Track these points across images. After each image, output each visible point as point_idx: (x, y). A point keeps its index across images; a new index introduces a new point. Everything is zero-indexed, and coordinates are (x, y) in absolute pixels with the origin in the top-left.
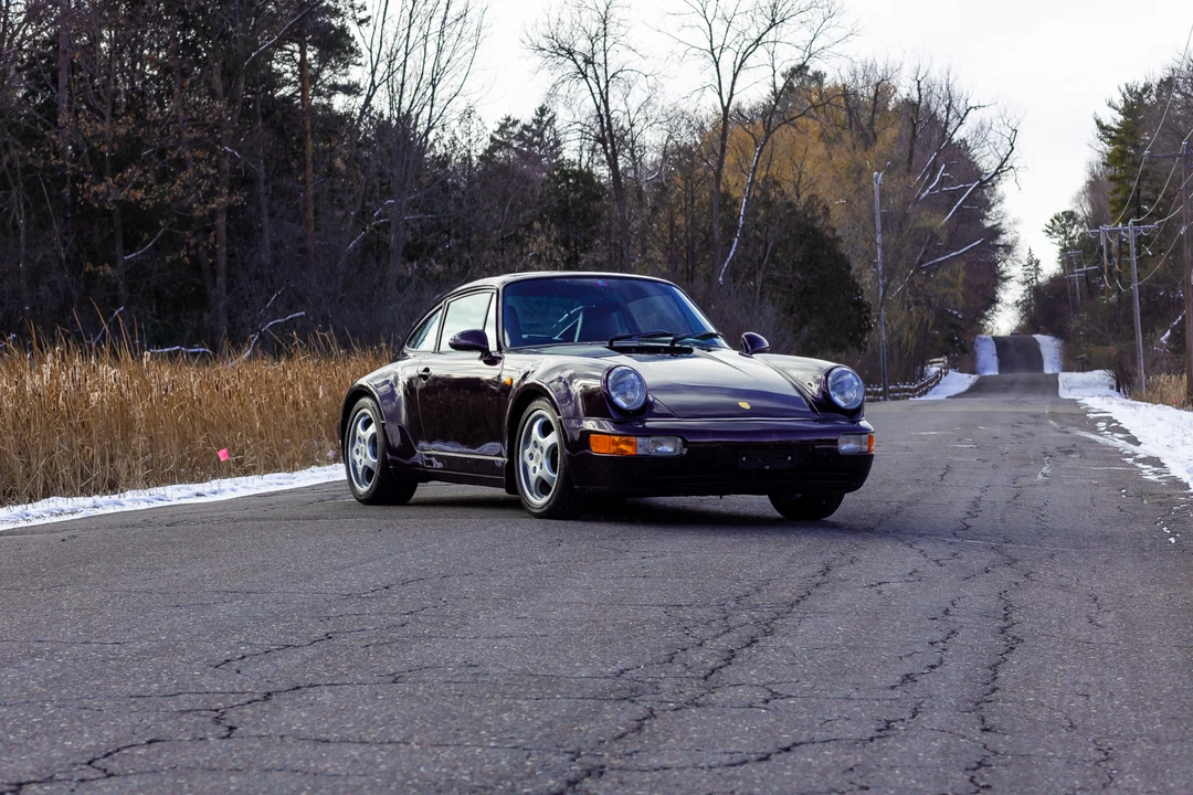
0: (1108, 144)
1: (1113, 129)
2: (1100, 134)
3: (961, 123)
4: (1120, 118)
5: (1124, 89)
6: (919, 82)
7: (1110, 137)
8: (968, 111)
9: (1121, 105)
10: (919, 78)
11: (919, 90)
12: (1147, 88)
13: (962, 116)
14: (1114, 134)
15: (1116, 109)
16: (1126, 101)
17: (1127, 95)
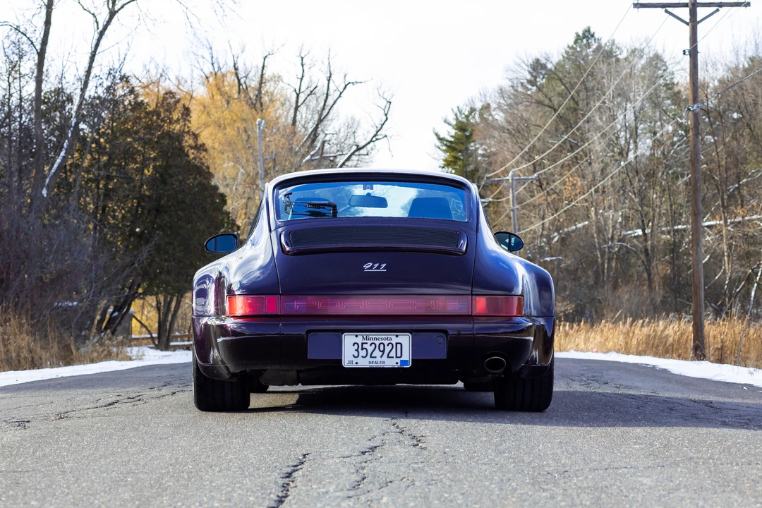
0: (444, 151)
1: (447, 141)
2: (438, 143)
3: (340, 96)
4: (453, 132)
5: (456, 110)
6: (302, 58)
7: (446, 145)
8: (346, 86)
9: (454, 122)
10: (302, 55)
11: (303, 65)
12: (472, 110)
13: (341, 91)
14: (448, 144)
15: (450, 124)
16: (457, 119)
17: (458, 114)
